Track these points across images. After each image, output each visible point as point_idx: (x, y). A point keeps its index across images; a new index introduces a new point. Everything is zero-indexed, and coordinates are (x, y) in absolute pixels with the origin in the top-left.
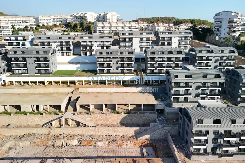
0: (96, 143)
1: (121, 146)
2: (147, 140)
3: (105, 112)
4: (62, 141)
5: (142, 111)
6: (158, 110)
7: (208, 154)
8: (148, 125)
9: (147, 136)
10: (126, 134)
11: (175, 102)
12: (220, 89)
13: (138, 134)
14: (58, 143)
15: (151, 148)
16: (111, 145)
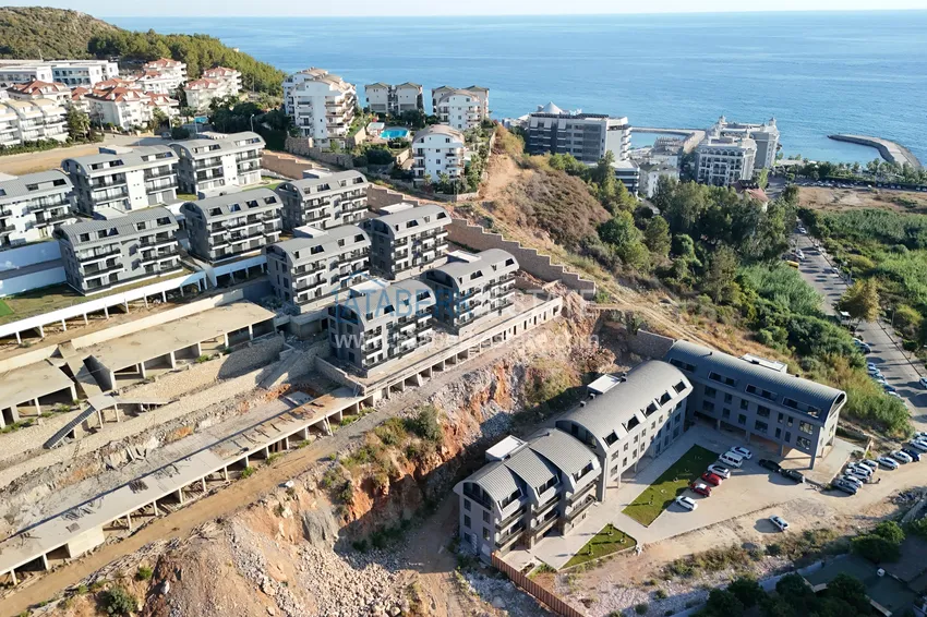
0: (197, 425)
1: (246, 411)
2: (286, 382)
3: (178, 368)
4: (123, 452)
5: (252, 338)
6: (281, 328)
7: (386, 360)
8: (277, 358)
9: (285, 376)
10: (241, 390)
11: (303, 304)
12: (367, 259)
13: (263, 383)
14: (116, 459)
15: (298, 392)
16: (226, 417)
